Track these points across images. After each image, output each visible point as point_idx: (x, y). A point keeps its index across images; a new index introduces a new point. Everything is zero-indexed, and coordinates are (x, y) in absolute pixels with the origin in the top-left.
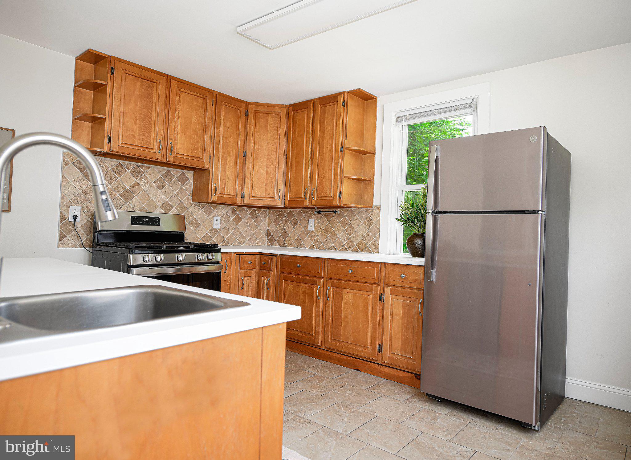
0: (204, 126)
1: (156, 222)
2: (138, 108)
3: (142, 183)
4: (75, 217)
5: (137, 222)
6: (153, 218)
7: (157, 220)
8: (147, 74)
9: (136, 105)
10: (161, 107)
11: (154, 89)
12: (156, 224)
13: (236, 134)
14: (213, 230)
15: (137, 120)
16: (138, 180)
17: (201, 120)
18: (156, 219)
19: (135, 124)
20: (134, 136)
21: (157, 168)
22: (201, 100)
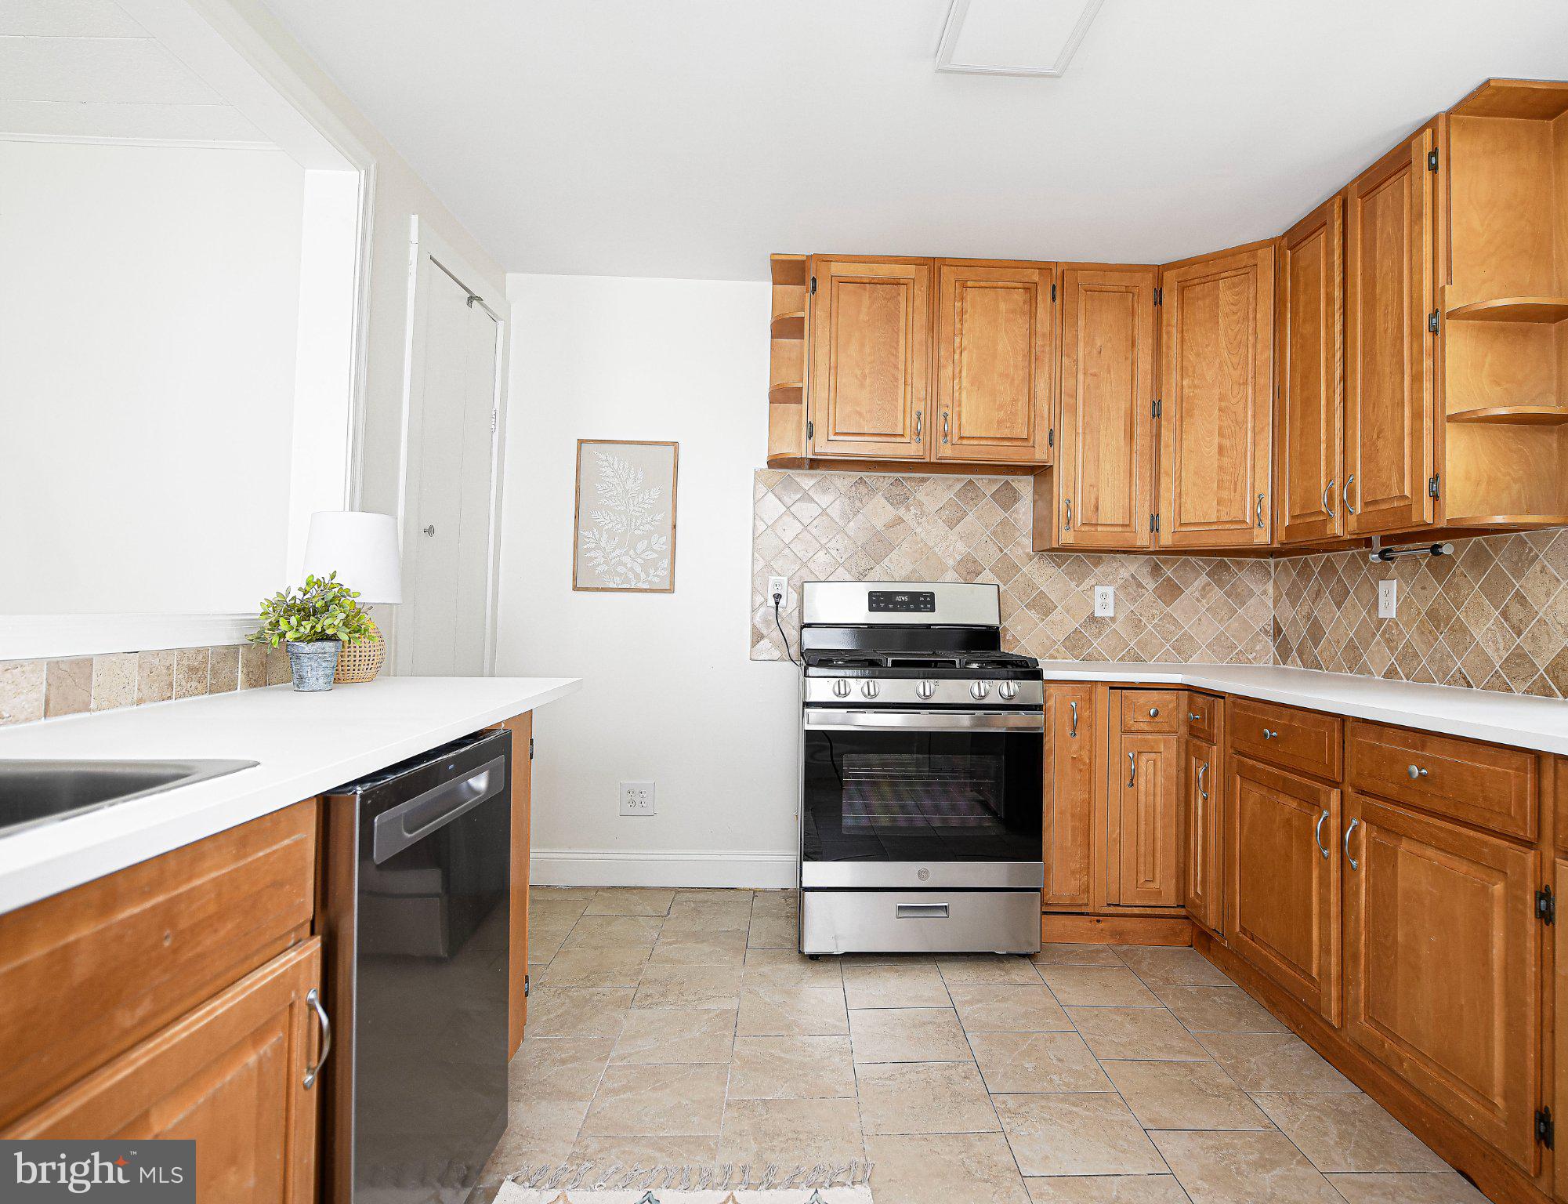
0: (1032, 357)
1: (925, 603)
2: (867, 350)
3: (909, 517)
4: (778, 597)
5: (882, 605)
6: (920, 594)
7: (928, 599)
8: (884, 271)
9: (862, 345)
10: (920, 335)
11: (902, 299)
12: (925, 607)
13: (1126, 359)
14: (1093, 619)
15: (865, 377)
16: (902, 511)
17: (1022, 345)
18: (925, 597)
19: (862, 386)
20: (860, 414)
21: (943, 478)
22: (1019, 296)
